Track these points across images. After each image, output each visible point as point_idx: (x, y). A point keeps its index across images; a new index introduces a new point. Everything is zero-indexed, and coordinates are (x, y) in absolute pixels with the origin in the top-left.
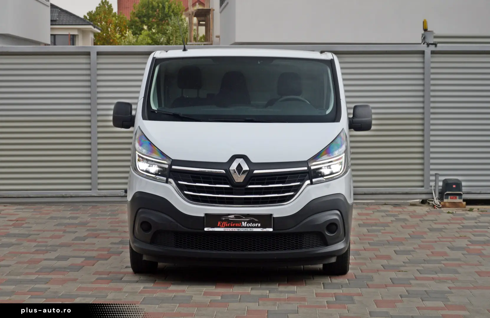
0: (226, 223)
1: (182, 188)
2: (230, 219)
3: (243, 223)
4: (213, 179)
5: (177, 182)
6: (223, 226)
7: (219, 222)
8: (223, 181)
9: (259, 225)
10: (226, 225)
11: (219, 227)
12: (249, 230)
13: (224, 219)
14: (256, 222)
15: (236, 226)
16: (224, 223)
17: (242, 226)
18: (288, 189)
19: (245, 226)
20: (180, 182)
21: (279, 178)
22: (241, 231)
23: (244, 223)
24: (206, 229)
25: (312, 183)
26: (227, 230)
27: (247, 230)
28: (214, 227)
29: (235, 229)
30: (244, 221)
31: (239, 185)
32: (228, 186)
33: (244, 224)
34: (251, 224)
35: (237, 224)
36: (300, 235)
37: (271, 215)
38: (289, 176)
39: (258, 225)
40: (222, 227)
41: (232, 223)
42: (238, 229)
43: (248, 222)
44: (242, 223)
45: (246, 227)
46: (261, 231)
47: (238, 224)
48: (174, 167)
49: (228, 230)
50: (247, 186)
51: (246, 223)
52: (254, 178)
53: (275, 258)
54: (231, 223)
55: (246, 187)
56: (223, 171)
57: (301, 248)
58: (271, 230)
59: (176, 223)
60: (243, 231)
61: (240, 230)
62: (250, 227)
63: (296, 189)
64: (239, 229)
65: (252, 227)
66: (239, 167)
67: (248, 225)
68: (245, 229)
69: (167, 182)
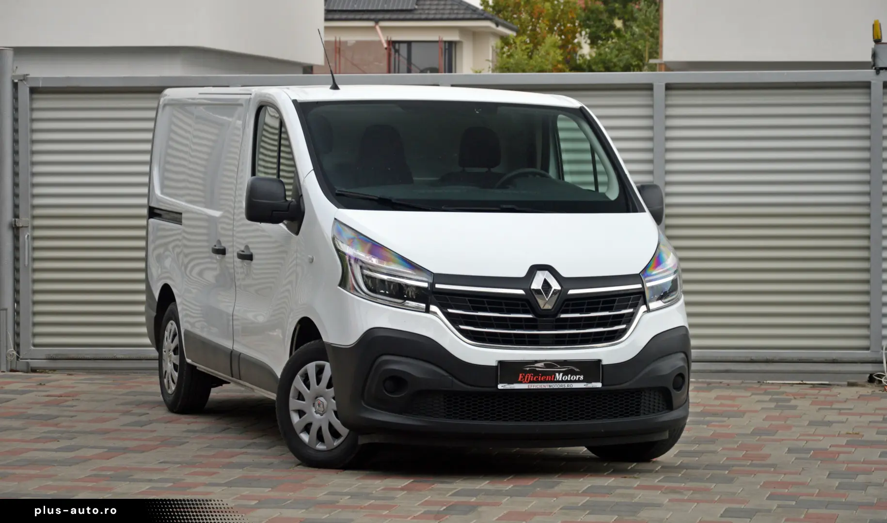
0: (531, 376)
1: (454, 320)
2: (537, 369)
3: (557, 374)
4: (506, 304)
5: (445, 310)
6: (527, 380)
7: (521, 375)
8: (520, 308)
9: (582, 377)
10: (532, 380)
11: (521, 382)
12: (566, 386)
13: (528, 369)
14: (576, 374)
15: (547, 379)
16: (528, 376)
17: (555, 380)
18: (618, 320)
19: (560, 379)
20: (450, 311)
21: (604, 303)
22: (555, 387)
23: (559, 375)
24: (500, 386)
25: (649, 310)
26: (532, 388)
27: (563, 387)
28: (512, 383)
29: (545, 384)
30: (559, 372)
31: (546, 314)
32: (530, 316)
33: (559, 377)
34: (569, 376)
35: (548, 377)
36: (635, 394)
37: (600, 361)
38: (617, 298)
39: (579, 378)
40: (525, 383)
41: (540, 374)
42: (550, 384)
43: (565, 373)
44: (555, 375)
45: (562, 381)
46: (585, 387)
47: (550, 377)
48: (437, 286)
49: (535, 388)
50: (559, 315)
51: (561, 374)
52: (569, 302)
53: (603, 431)
54: (539, 376)
55: (558, 317)
56: (521, 292)
57: (638, 414)
58: (599, 385)
59: (451, 378)
60: (557, 387)
61: (553, 386)
62: (567, 381)
63: (628, 319)
64: (552, 384)
65: (571, 381)
66: (546, 284)
67: (565, 377)
68: (560, 384)
69: (427, 310)
